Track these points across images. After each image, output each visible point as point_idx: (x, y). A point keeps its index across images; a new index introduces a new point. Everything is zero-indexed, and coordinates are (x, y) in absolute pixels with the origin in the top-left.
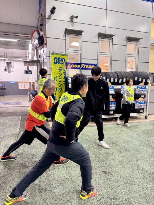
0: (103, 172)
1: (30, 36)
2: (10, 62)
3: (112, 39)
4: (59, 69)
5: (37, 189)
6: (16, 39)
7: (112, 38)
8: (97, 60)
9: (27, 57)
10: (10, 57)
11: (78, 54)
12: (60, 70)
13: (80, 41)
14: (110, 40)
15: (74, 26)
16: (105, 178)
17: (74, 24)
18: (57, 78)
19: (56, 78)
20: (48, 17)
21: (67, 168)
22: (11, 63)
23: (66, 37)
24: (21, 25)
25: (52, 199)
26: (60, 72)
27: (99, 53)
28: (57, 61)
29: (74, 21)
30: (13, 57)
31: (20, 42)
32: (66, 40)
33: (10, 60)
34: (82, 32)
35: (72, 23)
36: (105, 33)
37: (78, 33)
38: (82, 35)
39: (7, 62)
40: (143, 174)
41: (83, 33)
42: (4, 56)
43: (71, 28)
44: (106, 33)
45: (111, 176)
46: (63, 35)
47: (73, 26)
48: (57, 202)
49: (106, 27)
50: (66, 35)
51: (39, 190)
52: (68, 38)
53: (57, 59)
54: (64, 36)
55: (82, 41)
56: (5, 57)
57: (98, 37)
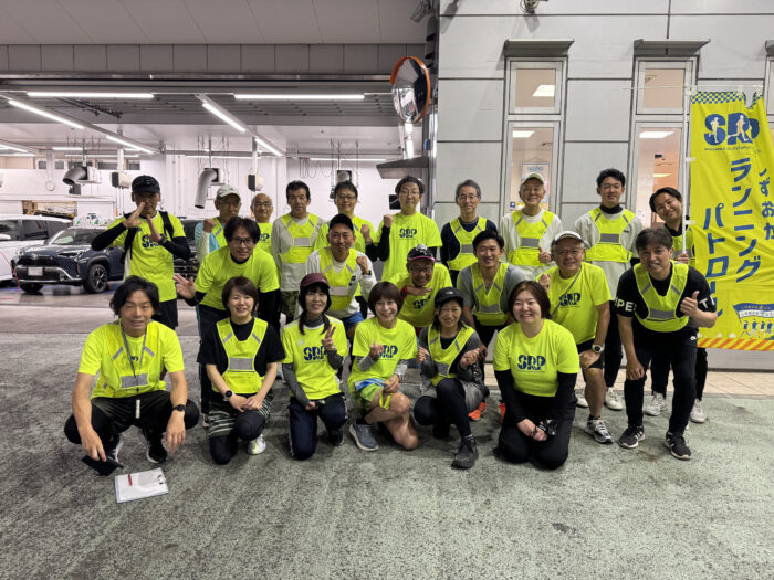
0: (554, 525)
1: (389, 77)
2: (349, 169)
3: (694, 59)
4: (733, 170)
5: (335, 524)
6: (362, 93)
7: (697, 53)
8: (629, 142)
9: (401, 150)
10: (349, 153)
11: (551, 125)
12: (740, 173)
13: (558, 80)
14: (688, 65)
15: (538, 29)
16: (554, 543)
17: (537, 20)
18: (727, 213)
19: (718, 209)
20: (447, 10)
21: (439, 494)
22: (350, 173)
23: (505, 69)
24: (378, 45)
25: (366, 556)
26: (737, 184)
27: (635, 118)
28: (719, 130)
29: (537, 13)
30: (358, 154)
31: (377, 100)
32: (505, 80)
33: (350, 164)
34: (567, 45)
35: (531, 19)
36: (664, 39)
37: (554, 52)
38: (567, 56)
39: (339, 172)
40: (709, 560)
41: (571, 52)
42: (333, 150)
43: (527, 36)
44: (672, 39)
45: (577, 540)
46: (496, 63)
47: (533, 29)
48: (374, 565)
49: (669, 15)
50: (508, 63)
51: (338, 527)
52: (514, 73)
53: (721, 121)
54: (498, 68)
55: (568, 79)
56: (332, 155)
57: (635, 57)
